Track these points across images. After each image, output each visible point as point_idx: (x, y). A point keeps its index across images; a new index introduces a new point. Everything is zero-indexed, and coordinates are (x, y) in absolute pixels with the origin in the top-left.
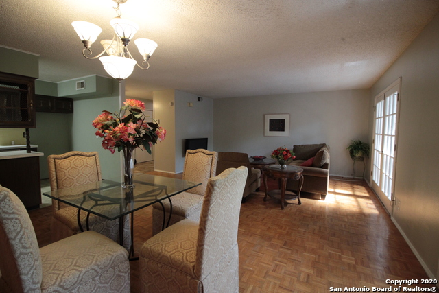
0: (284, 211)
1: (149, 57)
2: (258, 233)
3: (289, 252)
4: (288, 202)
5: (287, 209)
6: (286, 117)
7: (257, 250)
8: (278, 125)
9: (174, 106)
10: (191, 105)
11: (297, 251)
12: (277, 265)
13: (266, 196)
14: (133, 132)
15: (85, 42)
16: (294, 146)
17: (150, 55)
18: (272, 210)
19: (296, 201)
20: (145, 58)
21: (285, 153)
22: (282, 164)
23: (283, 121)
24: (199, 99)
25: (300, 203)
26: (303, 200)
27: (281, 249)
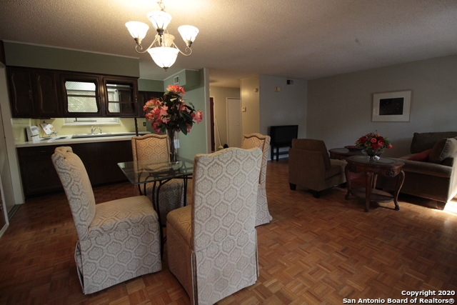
0: (368, 214)
1: (191, 43)
2: (316, 231)
3: (345, 259)
4: (381, 204)
5: (374, 213)
6: (406, 96)
7: (304, 248)
8: (392, 107)
9: (258, 92)
10: (279, 89)
11: (357, 261)
12: (319, 269)
13: (348, 193)
14: (166, 114)
15: (136, 39)
16: (415, 134)
17: (193, 40)
18: (350, 211)
19: (391, 204)
20: (187, 45)
21: (374, 140)
22: (372, 155)
23: (401, 101)
24: (288, 82)
25: (397, 208)
26: (402, 205)
27: (335, 255)
